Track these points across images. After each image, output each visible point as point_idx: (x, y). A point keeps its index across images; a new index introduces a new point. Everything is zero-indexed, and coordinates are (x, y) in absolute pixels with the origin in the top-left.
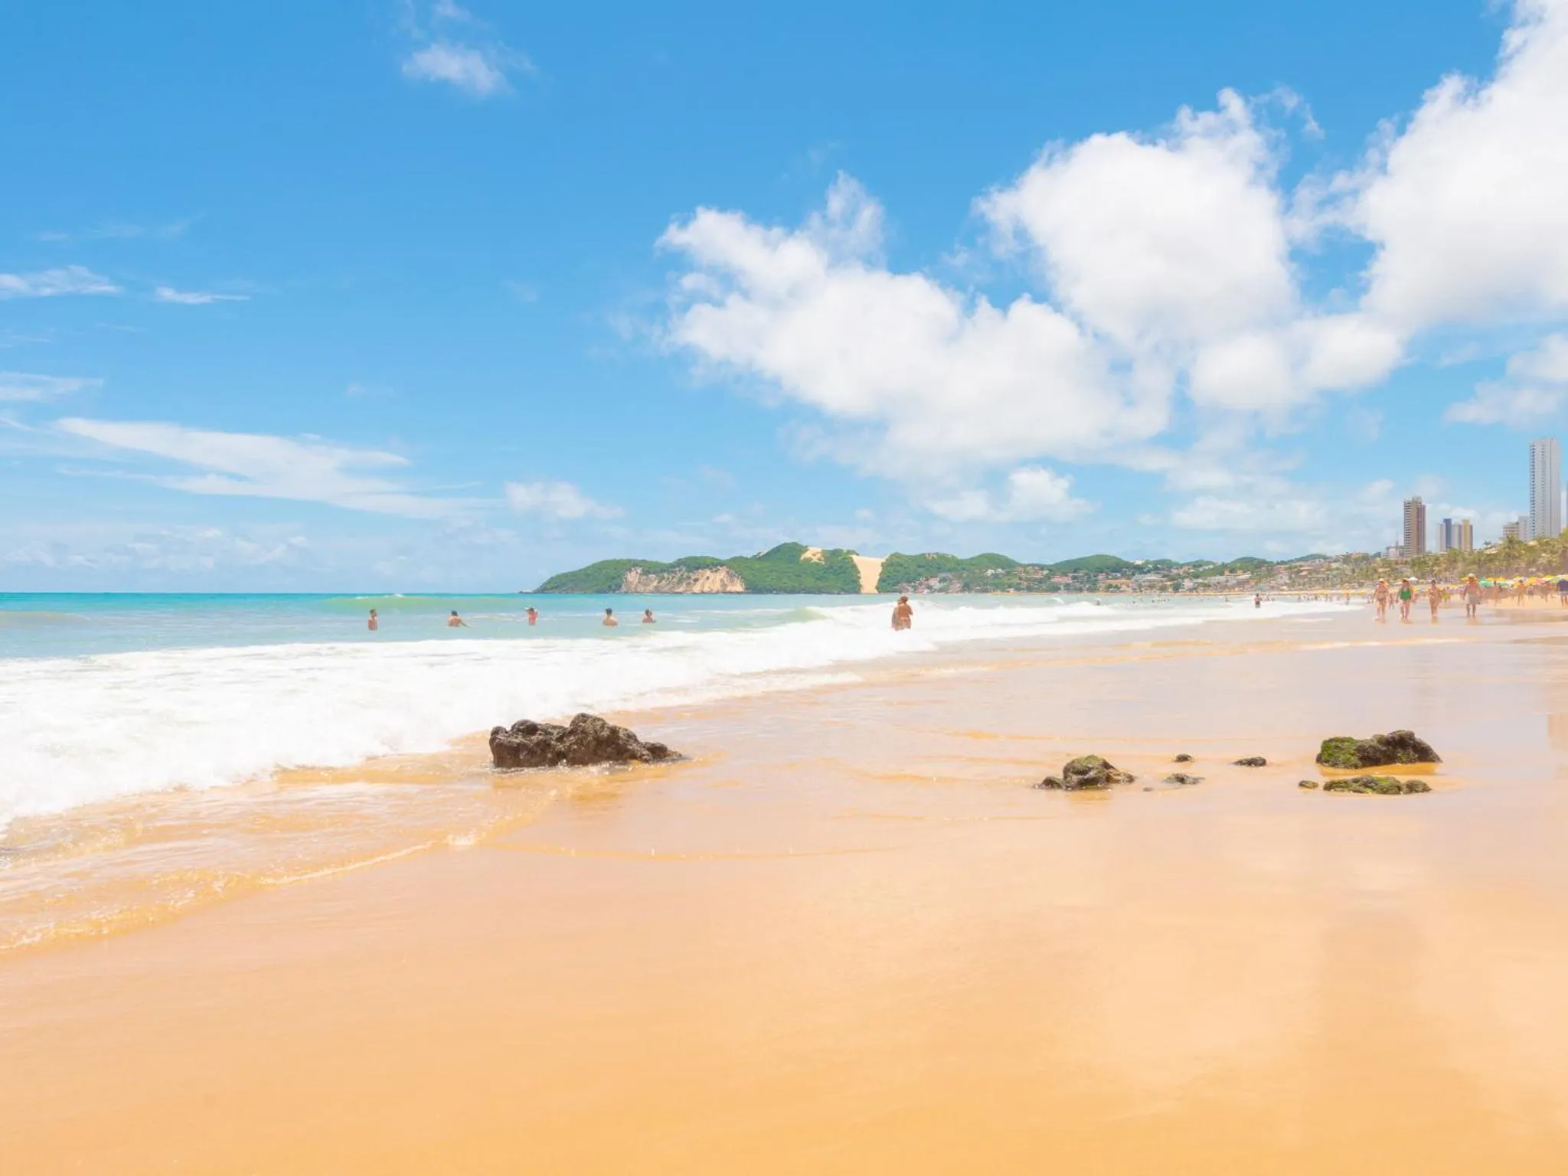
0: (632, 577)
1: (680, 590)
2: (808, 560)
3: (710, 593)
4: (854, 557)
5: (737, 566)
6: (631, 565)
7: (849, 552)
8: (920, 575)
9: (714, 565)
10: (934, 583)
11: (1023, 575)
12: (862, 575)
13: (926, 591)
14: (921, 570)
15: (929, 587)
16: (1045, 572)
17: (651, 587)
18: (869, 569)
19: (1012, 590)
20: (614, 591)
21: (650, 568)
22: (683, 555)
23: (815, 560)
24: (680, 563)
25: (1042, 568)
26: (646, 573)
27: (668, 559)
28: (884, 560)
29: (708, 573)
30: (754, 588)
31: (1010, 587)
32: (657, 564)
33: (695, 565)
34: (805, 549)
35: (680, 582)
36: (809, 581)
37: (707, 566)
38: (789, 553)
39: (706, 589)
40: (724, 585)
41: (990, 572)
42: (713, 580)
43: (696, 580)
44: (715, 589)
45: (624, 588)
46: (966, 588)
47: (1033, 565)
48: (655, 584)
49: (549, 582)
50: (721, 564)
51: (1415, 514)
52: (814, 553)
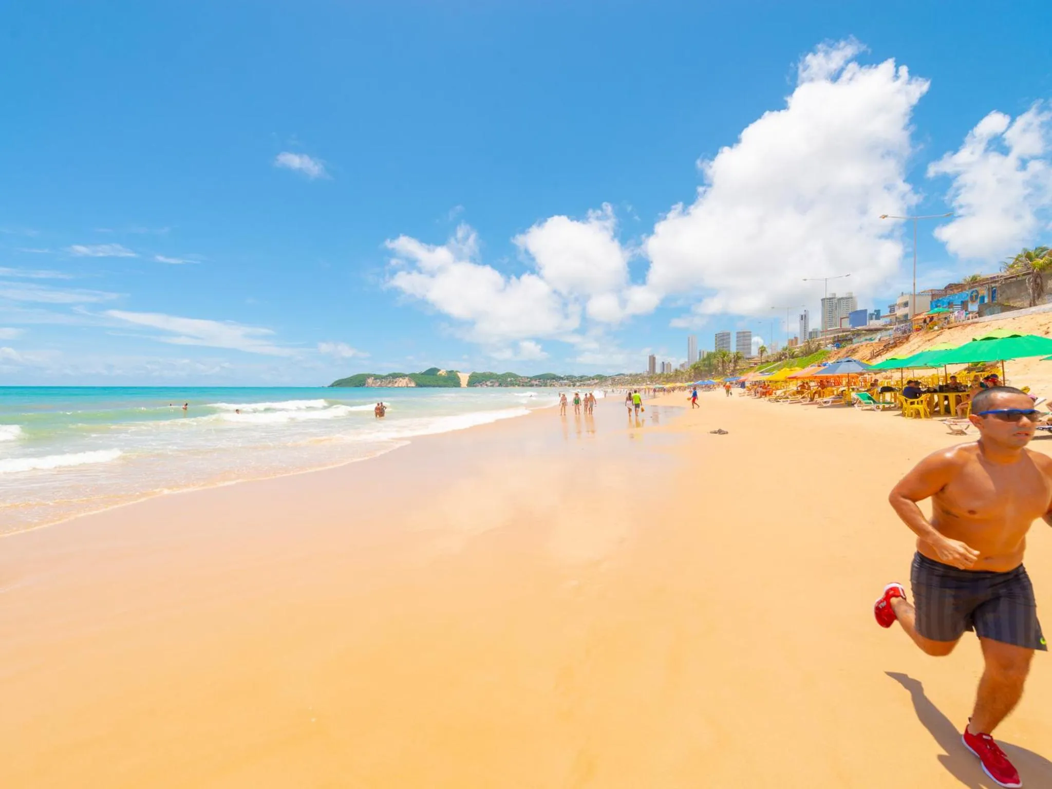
0: (370, 381)
1: (390, 386)
2: (440, 374)
3: (402, 387)
4: (458, 373)
5: (412, 377)
6: (369, 376)
7: (457, 372)
8: (483, 380)
9: (403, 376)
10: (488, 383)
11: (521, 380)
12: (462, 380)
13: (485, 386)
14: (483, 378)
15: (487, 385)
16: (529, 380)
17: (378, 385)
18: (464, 378)
19: (516, 386)
20: (362, 386)
21: (377, 377)
22: (391, 372)
23: (443, 374)
24: (390, 375)
25: (528, 378)
26: (375, 379)
27: (385, 374)
28: (469, 375)
29: (401, 379)
30: (419, 385)
31: (516, 384)
32: (379, 376)
33: (395, 376)
34: (439, 370)
35: (389, 382)
36: (441, 383)
37: (401, 377)
38: (433, 372)
39: (400, 385)
40: (407, 384)
41: (509, 379)
42: (402, 382)
43: (396, 382)
44: (403, 386)
45: (366, 385)
46: (500, 385)
47: (524, 377)
48: (379, 383)
49: (335, 383)
50: (406, 376)
51: (652, 360)
52: (443, 372)
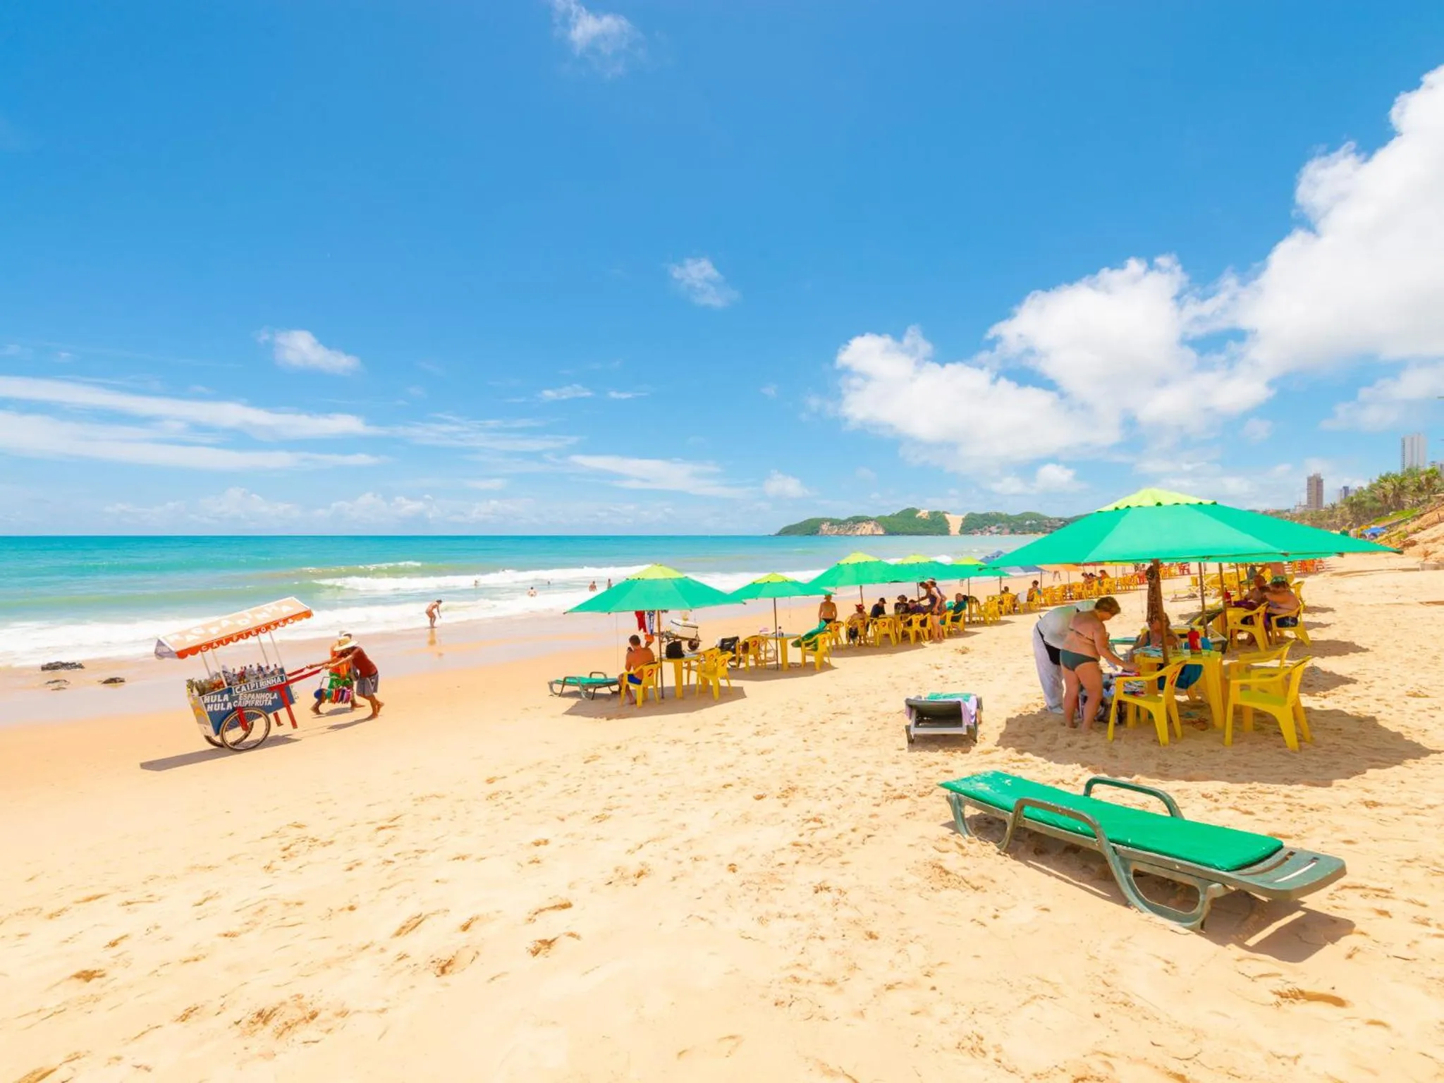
0: (825, 527)
1: (849, 533)
2: (920, 517)
3: (865, 535)
4: (947, 516)
5: (879, 521)
6: (823, 521)
7: (945, 512)
8: (985, 525)
9: (867, 520)
10: (993, 529)
11: (1048, 524)
12: (951, 525)
13: (988, 534)
14: (986, 522)
15: (990, 532)
16: (1062, 522)
17: (834, 532)
18: (955, 522)
19: (1040, 533)
20: (815, 534)
21: (833, 522)
22: (851, 516)
23: (924, 517)
24: (849, 519)
25: (1060, 520)
26: (832, 524)
27: (843, 517)
28: (963, 516)
29: (864, 524)
30: (890, 532)
31: (1039, 531)
32: (837, 520)
33: (858, 520)
34: (918, 511)
35: (849, 529)
36: (920, 529)
37: (864, 521)
38: (910, 513)
39: (863, 533)
40: (873, 531)
41: (1028, 522)
42: (868, 528)
43: (858, 528)
44: (868, 533)
45: (820, 533)
46: (1013, 531)
47: (1055, 519)
48: (836, 530)
49: (781, 531)
50: (872, 520)
51: (1316, 485)
52: (923, 513)
